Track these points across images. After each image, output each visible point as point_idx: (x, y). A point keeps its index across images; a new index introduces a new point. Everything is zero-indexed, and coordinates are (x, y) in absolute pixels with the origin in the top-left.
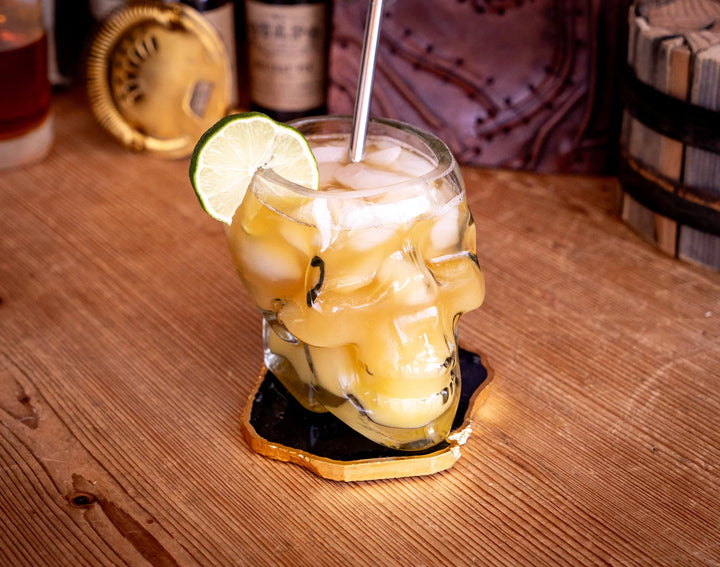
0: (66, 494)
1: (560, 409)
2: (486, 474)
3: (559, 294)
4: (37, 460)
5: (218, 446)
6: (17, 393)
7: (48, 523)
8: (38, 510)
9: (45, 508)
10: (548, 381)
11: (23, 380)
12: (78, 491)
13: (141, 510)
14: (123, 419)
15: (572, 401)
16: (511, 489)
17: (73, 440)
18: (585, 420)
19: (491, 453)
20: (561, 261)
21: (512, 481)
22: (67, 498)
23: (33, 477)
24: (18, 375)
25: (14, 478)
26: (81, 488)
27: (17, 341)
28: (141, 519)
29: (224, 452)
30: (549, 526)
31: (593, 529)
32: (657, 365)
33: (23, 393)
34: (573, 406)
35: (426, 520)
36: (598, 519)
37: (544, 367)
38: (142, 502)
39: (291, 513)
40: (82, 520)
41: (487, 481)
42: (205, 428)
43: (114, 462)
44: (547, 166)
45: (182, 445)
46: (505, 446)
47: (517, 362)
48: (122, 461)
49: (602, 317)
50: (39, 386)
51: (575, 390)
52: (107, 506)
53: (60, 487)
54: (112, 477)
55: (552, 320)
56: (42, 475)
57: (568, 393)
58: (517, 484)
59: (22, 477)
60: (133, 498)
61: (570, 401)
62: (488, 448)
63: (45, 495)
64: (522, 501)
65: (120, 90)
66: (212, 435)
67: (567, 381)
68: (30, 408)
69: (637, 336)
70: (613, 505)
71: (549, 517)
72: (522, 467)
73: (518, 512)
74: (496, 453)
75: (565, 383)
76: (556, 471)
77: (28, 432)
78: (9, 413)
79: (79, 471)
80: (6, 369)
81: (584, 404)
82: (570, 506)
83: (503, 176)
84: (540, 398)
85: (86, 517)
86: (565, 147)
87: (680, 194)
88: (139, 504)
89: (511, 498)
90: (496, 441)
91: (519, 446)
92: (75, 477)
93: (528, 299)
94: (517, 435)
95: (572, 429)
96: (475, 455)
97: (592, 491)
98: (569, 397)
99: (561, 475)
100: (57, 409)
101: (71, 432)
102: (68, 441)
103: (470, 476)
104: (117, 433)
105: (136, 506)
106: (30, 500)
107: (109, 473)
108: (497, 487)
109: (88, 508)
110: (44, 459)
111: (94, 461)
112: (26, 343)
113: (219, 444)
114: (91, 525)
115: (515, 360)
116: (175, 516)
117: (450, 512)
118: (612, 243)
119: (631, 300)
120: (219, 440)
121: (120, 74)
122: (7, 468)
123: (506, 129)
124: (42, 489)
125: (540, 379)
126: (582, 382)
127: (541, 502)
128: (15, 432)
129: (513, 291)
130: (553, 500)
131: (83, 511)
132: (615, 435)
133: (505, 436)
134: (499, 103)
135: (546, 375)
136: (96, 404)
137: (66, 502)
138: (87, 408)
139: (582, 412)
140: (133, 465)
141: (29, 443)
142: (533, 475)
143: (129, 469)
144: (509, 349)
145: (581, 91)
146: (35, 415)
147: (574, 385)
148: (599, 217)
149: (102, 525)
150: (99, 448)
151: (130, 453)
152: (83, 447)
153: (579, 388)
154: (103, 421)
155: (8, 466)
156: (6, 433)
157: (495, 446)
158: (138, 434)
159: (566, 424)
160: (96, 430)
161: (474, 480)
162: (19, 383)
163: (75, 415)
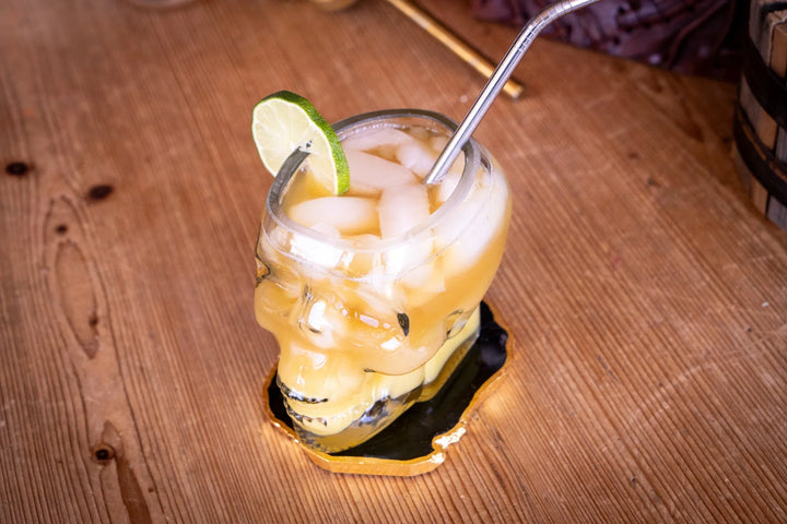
0: (93, 444)
1: (564, 409)
2: (463, 484)
3: (627, 252)
4: (82, 398)
5: (239, 407)
6: (90, 313)
8: (64, 460)
10: (568, 371)
11: (100, 298)
12: (103, 443)
13: (148, 475)
14: (169, 358)
15: (580, 402)
16: (478, 507)
17: (119, 378)
18: (583, 429)
19: (478, 457)
21: (484, 496)
22: (91, 449)
23: (72, 419)
24: (98, 288)
25: (57, 418)
26: (107, 440)
27: (110, 246)
28: (144, 484)
32: (683, 367)
33: (95, 314)
34: (579, 408)
37: (571, 352)
38: (151, 464)
39: (272, 500)
40: (96, 479)
41: (461, 492)
42: (235, 382)
43: (144, 412)
45: (208, 400)
46: (494, 450)
47: (548, 341)
48: (151, 412)
49: (655, 292)
50: (112, 307)
51: (589, 387)
52: (122, 464)
53: (90, 435)
54: (137, 430)
55: (605, 289)
56: (81, 417)
58: (486, 501)
59: (63, 418)
60: (145, 460)
61: (578, 401)
62: (478, 450)
63: (76, 444)
66: (238, 390)
67: (586, 373)
68: (96, 333)
69: (679, 323)
72: (500, 479)
74: (482, 458)
75: (584, 378)
76: (529, 491)
77: (84, 363)
78: (77, 337)
79: (112, 418)
80: (91, 280)
81: (590, 410)
84: (552, 393)
85: (100, 475)
87: (771, 166)
88: (148, 466)
90: (489, 443)
91: (506, 452)
92: (108, 425)
94: (511, 439)
95: (566, 440)
96: (462, 456)
98: (580, 396)
99: (531, 496)
100: (117, 334)
101: (121, 374)
102: (115, 379)
103: (447, 482)
104: (158, 376)
105: (146, 469)
106: (61, 445)
107: (136, 425)
108: (466, 501)
109: (105, 464)
110: (88, 399)
111: (128, 408)
113: (240, 404)
114: (102, 486)
115: (547, 338)
116: (174, 486)
120: (241, 398)
122: (54, 404)
123: (645, 24)
125: (561, 366)
126: (600, 381)
128: (74, 361)
131: (100, 467)
132: (603, 454)
133: (500, 437)
135: (569, 363)
136: (152, 336)
137: (90, 454)
138: (143, 339)
140: (159, 419)
141: (81, 376)
142: (506, 492)
143: (153, 422)
144: (547, 322)
146: (96, 343)
147: (591, 381)
149: (110, 488)
150: (138, 392)
151: (160, 402)
152: (125, 389)
153: (594, 386)
154: (151, 359)
155: (57, 401)
156: (67, 360)
157: (485, 448)
158: (175, 380)
159: (562, 432)
160: (142, 369)
161: (449, 489)
162: (95, 301)
163: (130, 348)
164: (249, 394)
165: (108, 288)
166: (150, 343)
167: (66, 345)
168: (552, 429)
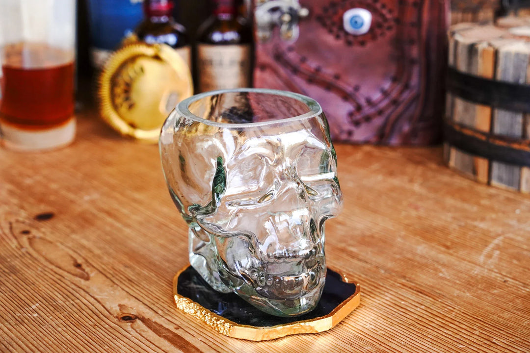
0: (115, 315)
1: (437, 262)
2: (399, 298)
3: (419, 204)
4: (92, 297)
6: (72, 262)
7: (106, 331)
8: (98, 324)
9: (103, 323)
10: (425, 247)
11: (75, 256)
12: (124, 313)
13: (169, 322)
14: (146, 274)
15: (444, 258)
16: (417, 305)
17: (115, 286)
18: (455, 267)
19: (399, 287)
20: (416, 187)
21: (416, 300)
22: (116, 317)
23: (91, 307)
24: (71, 253)
25: (78, 307)
26: (126, 312)
27: (68, 236)
28: (171, 327)
30: (447, 323)
31: (478, 325)
32: (494, 238)
33: (76, 262)
34: (445, 260)
35: (365, 323)
36: (479, 319)
37: (421, 240)
38: (169, 318)
40: (129, 329)
41: (400, 301)
43: (145, 297)
44: (395, 141)
46: (407, 282)
48: (150, 296)
49: (450, 215)
50: (87, 258)
51: (444, 252)
52: (143, 320)
53: (111, 312)
54: (146, 305)
55: (419, 217)
56: (97, 305)
57: (440, 253)
58: (419, 302)
59: (83, 307)
60: (163, 317)
62: (396, 283)
63: (101, 316)
64: (427, 311)
65: (119, 101)
67: (437, 247)
68: (83, 270)
69: (476, 223)
70: (487, 311)
71: (446, 319)
72: (421, 293)
73: (425, 316)
74: (402, 286)
76: (444, 294)
77: (83, 282)
78: (68, 272)
79: (122, 303)
80: (62, 250)
81: (452, 259)
82: (458, 312)
83: (367, 148)
84: (423, 257)
85: (132, 327)
86: (406, 128)
87: (491, 141)
89: (418, 309)
90: (400, 280)
91: (415, 282)
92: (120, 305)
93: (401, 207)
94: (413, 276)
95: (448, 272)
97: (471, 304)
98: (442, 255)
99: (448, 296)
100: (100, 269)
101: (114, 282)
102: (112, 286)
103: (388, 299)
104: (144, 282)
105: (166, 320)
106: (91, 319)
107: (143, 303)
108: (407, 304)
109: (133, 322)
110: (98, 297)
111: (131, 297)
112: (74, 236)
114: (137, 332)
116: (194, 325)
117: (379, 318)
118: (445, 178)
119: (466, 206)
121: (119, 90)
122: (72, 302)
123: (368, 118)
124: (98, 312)
126: (448, 247)
127: (439, 311)
128: (75, 282)
129: (390, 203)
130: (446, 309)
131: (129, 324)
133: (405, 277)
134: (363, 102)
136: (126, 266)
137: (117, 319)
138: (121, 269)
139: (452, 263)
140: (159, 299)
141: (85, 288)
142: (430, 297)
143: (156, 300)
145: (415, 91)
146: (87, 273)
148: (433, 166)
149: (144, 331)
150: (135, 290)
151: (155, 292)
152: (123, 289)
153: (447, 251)
154: (133, 276)
155: (73, 300)
156: (69, 283)
157: (400, 282)
158: (159, 282)
159: (443, 270)
160: (129, 280)
161: (391, 301)
162: (72, 257)
163: (114, 273)
165: (79, 252)
166: (128, 269)
167: (63, 277)
168: (436, 270)
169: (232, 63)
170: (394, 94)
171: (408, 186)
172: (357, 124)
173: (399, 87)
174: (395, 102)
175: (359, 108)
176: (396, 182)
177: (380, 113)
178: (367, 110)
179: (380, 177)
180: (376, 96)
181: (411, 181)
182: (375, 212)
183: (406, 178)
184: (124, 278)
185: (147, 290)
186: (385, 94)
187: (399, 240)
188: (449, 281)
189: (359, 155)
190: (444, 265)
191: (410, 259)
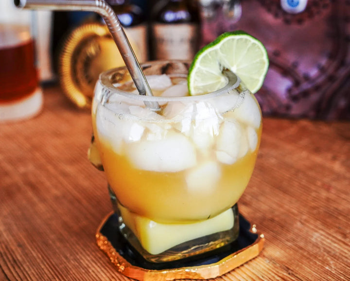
1: (328, 252)
3: (334, 184)
5: (92, 273)
10: (322, 235)
14: (35, 255)
15: (337, 247)
18: (345, 259)
20: (337, 167)
29: (95, 276)
34: (337, 250)
37: (320, 227)
42: (87, 262)
45: (68, 271)
46: (288, 275)
47: (302, 223)
51: (340, 240)
55: (328, 200)
57: (335, 243)
61: (336, 247)
62: (276, 277)
66: (90, 265)
67: (335, 235)
75: (334, 237)
83: (304, 123)
84: (316, 246)
86: (342, 103)
90: (282, 273)
91: (297, 275)
93: (313, 188)
94: (297, 269)
95: (335, 266)
98: (336, 245)
104: (28, 264)
113: (93, 271)
115: (301, 222)
120: (93, 269)
123: (306, 94)
129: (304, 182)
133: (289, 269)
134: (301, 77)
135: (321, 232)
138: (14, 248)
139: (344, 254)
153: (343, 240)
154: (21, 256)
157: (281, 275)
158: (41, 264)
159: (331, 262)
160: (15, 261)
164: (99, 266)
166: (19, 250)
168: (324, 262)
169: (182, 41)
170: (330, 71)
171: (328, 164)
172: (295, 98)
173: (335, 64)
174: (331, 79)
175: (297, 83)
176: (318, 159)
177: (317, 88)
178: (305, 86)
179: (304, 154)
180: (314, 72)
181: (334, 158)
182: (285, 192)
183: (329, 156)
184: (11, 258)
185: (25, 273)
186: (322, 70)
187: (299, 224)
188: (333, 275)
189: (293, 130)
190: (334, 257)
191: (301, 248)
